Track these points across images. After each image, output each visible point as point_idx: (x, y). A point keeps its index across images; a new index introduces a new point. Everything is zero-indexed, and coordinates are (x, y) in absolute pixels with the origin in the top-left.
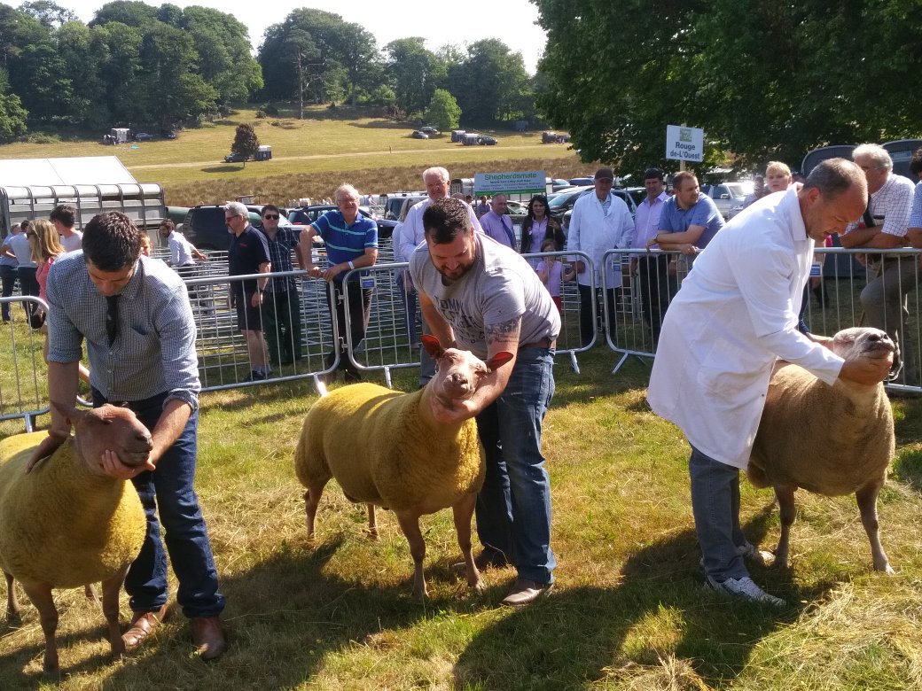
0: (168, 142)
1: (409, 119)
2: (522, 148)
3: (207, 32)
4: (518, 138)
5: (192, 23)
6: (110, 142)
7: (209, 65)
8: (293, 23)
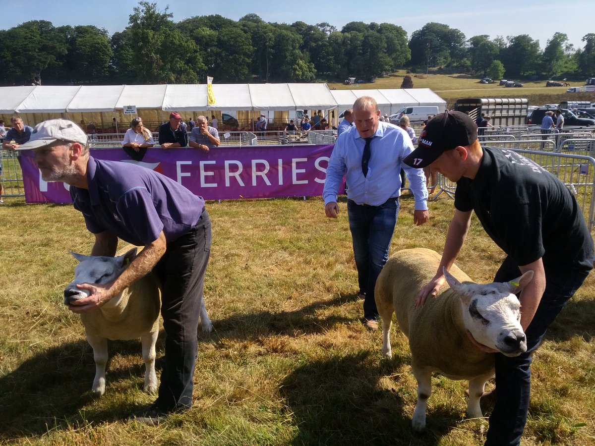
0: (371, 84)
1: (477, 74)
2: (536, 88)
3: (390, 35)
4: (531, 84)
5: (384, 31)
6: (348, 84)
7: (391, 50)
8: (426, 30)
